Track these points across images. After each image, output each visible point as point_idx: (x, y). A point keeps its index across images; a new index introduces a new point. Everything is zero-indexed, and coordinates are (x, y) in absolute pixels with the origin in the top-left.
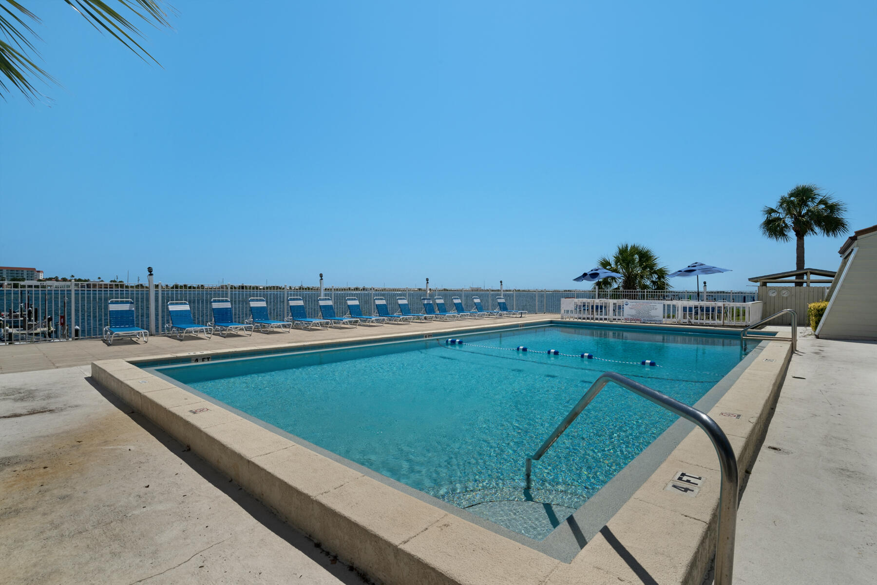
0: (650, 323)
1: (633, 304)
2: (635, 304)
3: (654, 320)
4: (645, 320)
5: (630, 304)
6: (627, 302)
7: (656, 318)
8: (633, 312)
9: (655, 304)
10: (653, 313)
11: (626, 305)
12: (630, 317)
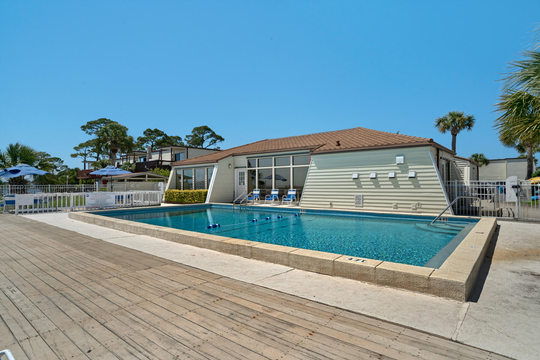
0: (106, 209)
1: (93, 195)
2: (95, 195)
3: (109, 206)
4: (103, 207)
5: (90, 195)
6: (88, 194)
7: (111, 205)
8: (93, 202)
9: (110, 195)
10: (108, 201)
11: (87, 196)
12: (91, 206)
